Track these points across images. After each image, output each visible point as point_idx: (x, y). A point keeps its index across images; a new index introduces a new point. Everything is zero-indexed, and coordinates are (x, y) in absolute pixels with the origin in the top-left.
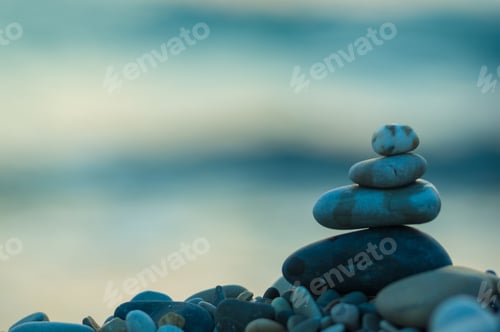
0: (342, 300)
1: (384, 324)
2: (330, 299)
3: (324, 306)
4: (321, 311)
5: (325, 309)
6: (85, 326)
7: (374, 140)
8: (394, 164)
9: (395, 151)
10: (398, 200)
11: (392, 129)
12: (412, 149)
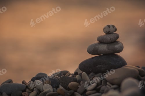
0: (96, 76)
1: (108, 83)
2: (92, 75)
3: (91, 77)
4: (90, 79)
5: (91, 79)
6: (23, 84)
7: (104, 29)
8: (110, 36)
9: (110, 32)
10: (111, 47)
11: (109, 26)
12: (115, 32)
